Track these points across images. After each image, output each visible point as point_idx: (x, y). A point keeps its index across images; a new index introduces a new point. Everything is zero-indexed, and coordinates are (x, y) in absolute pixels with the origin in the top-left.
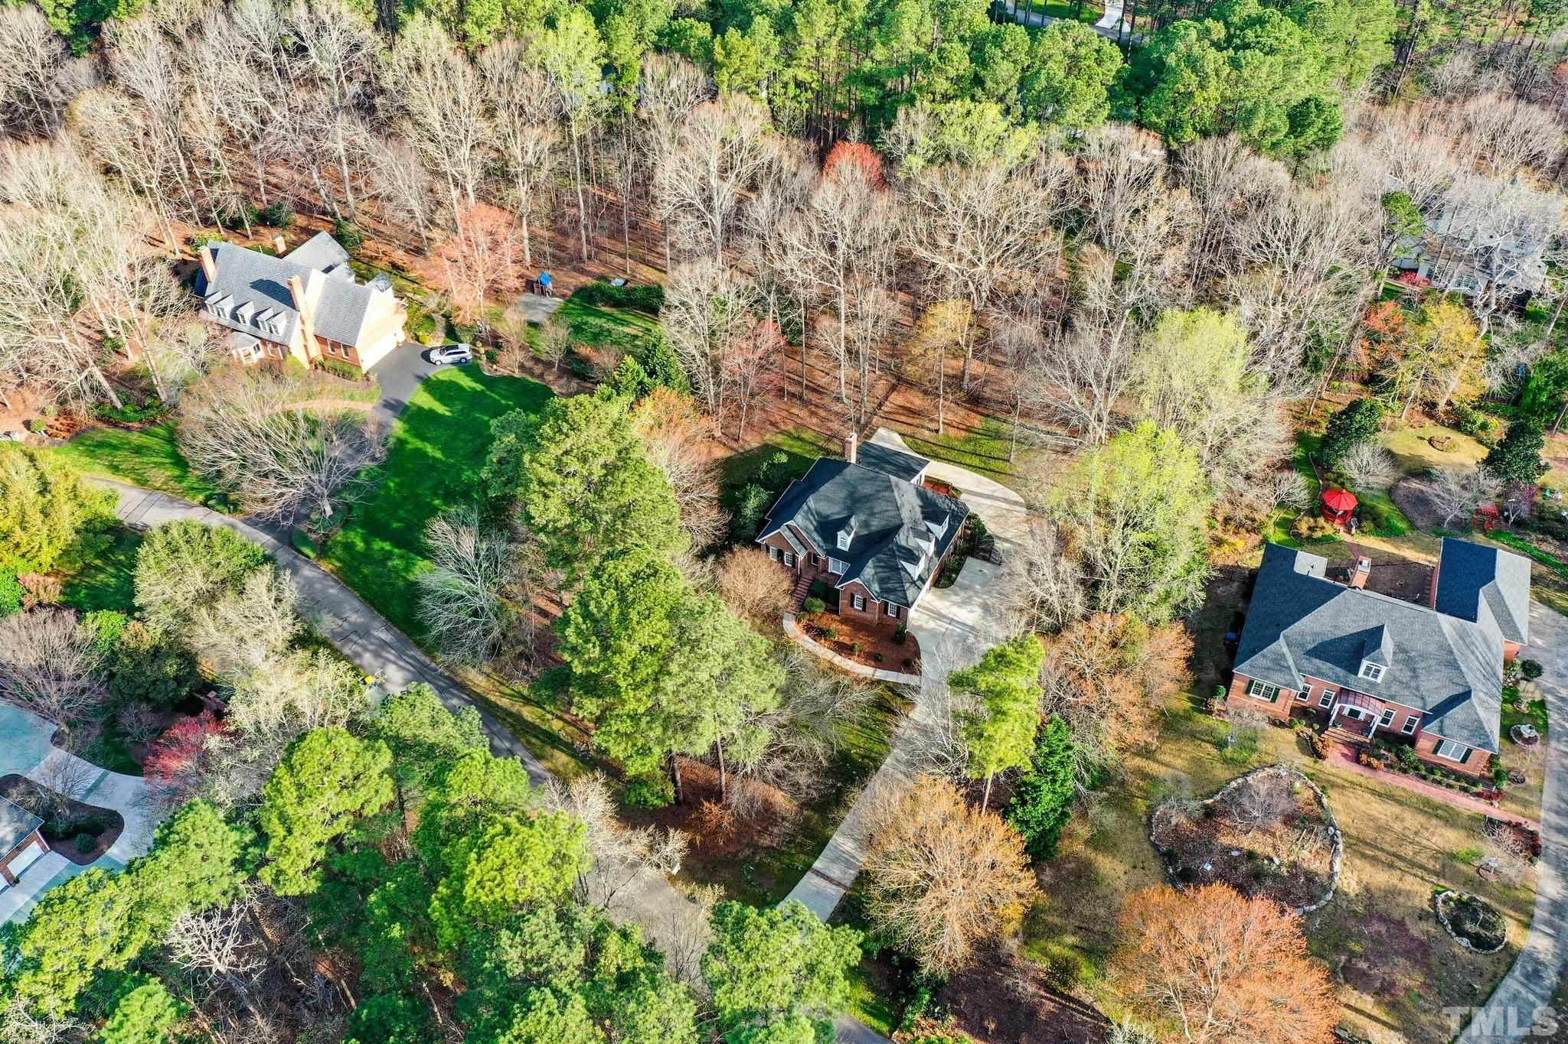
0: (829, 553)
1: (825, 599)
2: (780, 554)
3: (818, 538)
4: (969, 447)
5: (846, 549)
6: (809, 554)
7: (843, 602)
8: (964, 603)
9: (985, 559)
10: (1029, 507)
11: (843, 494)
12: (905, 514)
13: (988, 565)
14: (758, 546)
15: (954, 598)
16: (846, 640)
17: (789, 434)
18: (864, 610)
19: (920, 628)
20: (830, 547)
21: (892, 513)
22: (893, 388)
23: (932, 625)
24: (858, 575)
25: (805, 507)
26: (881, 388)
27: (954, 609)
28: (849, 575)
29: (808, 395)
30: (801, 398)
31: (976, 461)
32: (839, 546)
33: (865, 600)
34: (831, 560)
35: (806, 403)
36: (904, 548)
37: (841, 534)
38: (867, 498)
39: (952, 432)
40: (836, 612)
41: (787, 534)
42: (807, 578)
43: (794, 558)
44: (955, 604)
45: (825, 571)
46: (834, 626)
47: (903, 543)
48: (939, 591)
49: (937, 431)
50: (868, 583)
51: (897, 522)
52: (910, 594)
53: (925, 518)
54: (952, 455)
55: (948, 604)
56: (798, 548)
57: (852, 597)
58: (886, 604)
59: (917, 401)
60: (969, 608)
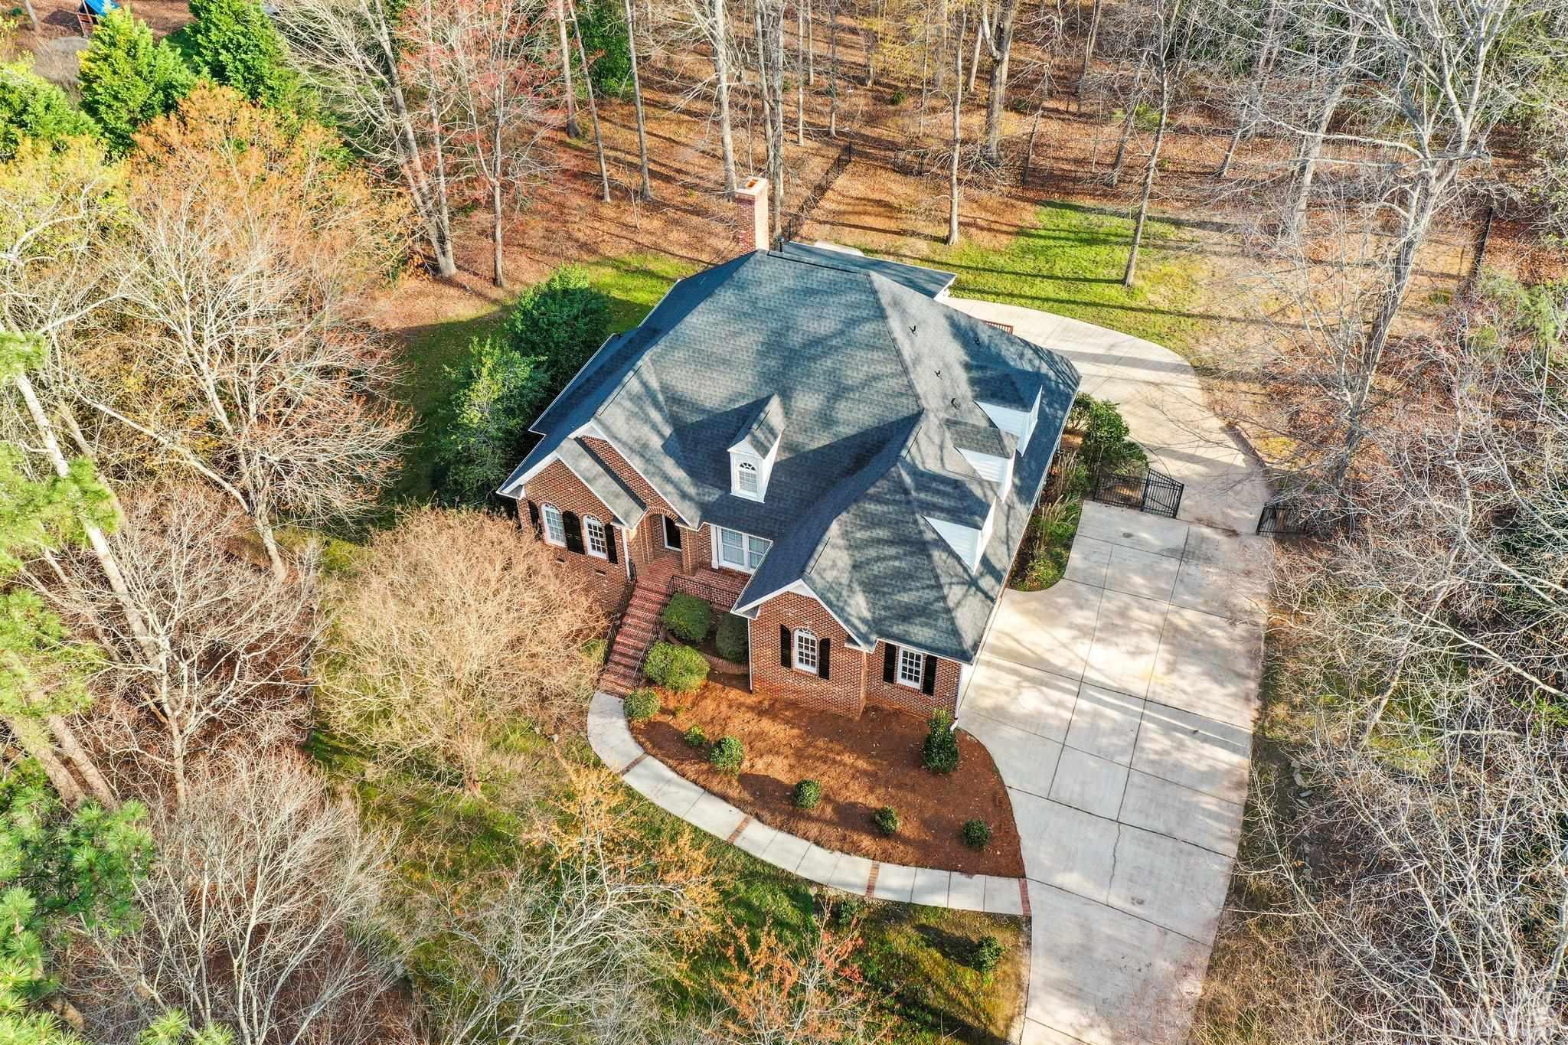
0: (709, 513)
1: (707, 645)
2: (571, 524)
3: (679, 474)
4: (1027, 265)
5: (758, 496)
6: (654, 519)
7: (762, 655)
8: (1112, 628)
9: (1127, 503)
10: (1202, 370)
11: (750, 340)
12: (926, 384)
13: (1147, 519)
14: (510, 506)
15: (1080, 617)
16: (779, 769)
17: (616, 264)
18: (824, 672)
19: (999, 715)
20: (713, 495)
21: (895, 384)
22: (839, 165)
23: (1030, 701)
24: (800, 573)
25: (632, 382)
26: (816, 167)
27: (1085, 648)
28: (772, 574)
29: (656, 189)
30: (641, 193)
31: (1049, 289)
32: (738, 490)
33: (825, 645)
34: (715, 531)
35: (655, 207)
36: (935, 478)
37: (740, 452)
38: (818, 346)
39: (984, 239)
40: (743, 681)
41: (584, 467)
42: (652, 587)
43: (610, 535)
44: (1085, 632)
45: (704, 565)
46: (739, 726)
47: (932, 466)
48: (1032, 600)
49: (945, 241)
50: (832, 594)
51: (906, 408)
52: (966, 618)
53: (980, 397)
54: (989, 280)
55: (1064, 634)
56: (620, 505)
57: (786, 636)
58: (890, 653)
59: (897, 189)
60: (1129, 642)
